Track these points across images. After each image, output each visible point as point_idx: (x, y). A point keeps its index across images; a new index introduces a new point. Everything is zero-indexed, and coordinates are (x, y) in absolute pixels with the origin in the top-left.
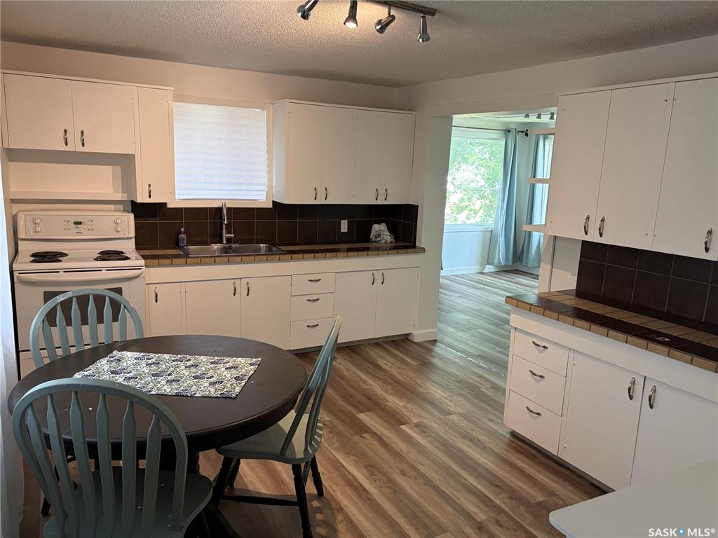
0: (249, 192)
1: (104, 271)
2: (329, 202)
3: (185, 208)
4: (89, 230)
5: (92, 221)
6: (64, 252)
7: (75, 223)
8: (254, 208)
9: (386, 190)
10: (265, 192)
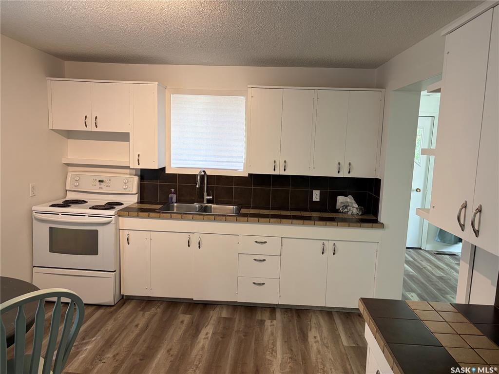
0: (230, 163)
1: (87, 217)
2: (288, 173)
3: (179, 174)
4: (107, 186)
5: (110, 180)
6: (85, 200)
7: (99, 181)
8: (233, 177)
9: (350, 164)
10: (243, 164)
